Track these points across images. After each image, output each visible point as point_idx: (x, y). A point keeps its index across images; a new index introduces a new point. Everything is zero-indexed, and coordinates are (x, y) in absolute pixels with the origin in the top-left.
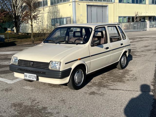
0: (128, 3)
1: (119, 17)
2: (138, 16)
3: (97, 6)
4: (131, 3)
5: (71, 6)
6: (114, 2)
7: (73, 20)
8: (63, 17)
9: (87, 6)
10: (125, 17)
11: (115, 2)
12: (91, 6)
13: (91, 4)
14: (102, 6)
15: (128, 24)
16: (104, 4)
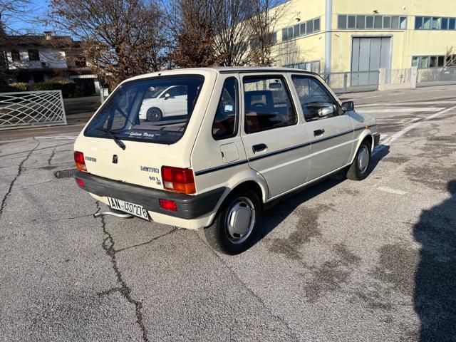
0: (434, 29)
1: (415, 58)
2: (451, 54)
3: (371, 37)
4: (440, 28)
5: (323, 39)
6: (406, 29)
7: (325, 66)
8: (305, 61)
9: (353, 38)
10: (425, 57)
11: (408, 28)
12: (360, 38)
13: (361, 34)
14: (382, 37)
15: (430, 70)
16: (385, 34)
